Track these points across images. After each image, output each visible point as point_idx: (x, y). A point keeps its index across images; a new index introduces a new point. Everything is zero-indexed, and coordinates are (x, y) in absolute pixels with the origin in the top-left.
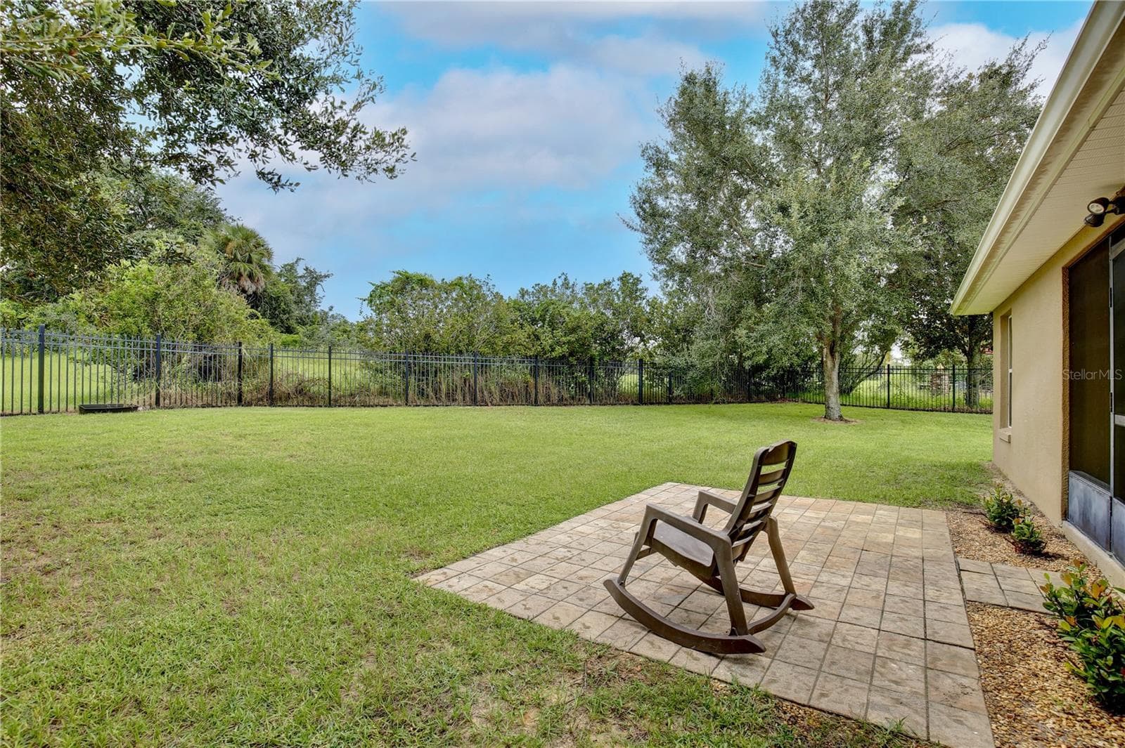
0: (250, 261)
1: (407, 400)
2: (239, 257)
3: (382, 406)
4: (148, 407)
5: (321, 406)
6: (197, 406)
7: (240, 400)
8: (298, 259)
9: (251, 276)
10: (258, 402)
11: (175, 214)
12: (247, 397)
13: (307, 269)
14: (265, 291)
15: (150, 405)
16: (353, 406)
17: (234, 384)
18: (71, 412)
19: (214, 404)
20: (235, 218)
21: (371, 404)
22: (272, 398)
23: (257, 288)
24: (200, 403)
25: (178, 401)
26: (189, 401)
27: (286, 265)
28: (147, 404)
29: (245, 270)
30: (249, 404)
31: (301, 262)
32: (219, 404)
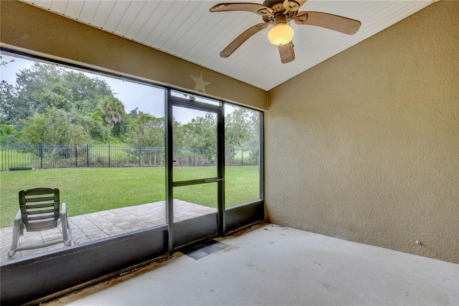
0: (115, 110)
1: (140, 165)
2: (111, 109)
3: (130, 167)
4: (38, 168)
5: (106, 167)
6: (58, 168)
7: (76, 165)
8: (137, 108)
9: (116, 116)
10: (83, 166)
11: (92, 93)
12: (78, 164)
13: (140, 112)
14: (121, 121)
15: (39, 167)
16: (118, 167)
17: (74, 159)
18: (7, 170)
19: (65, 167)
20: (116, 93)
21: (126, 166)
22: (89, 164)
23: (118, 120)
24: (59, 167)
25: (50, 166)
26: (54, 166)
27: (132, 111)
28: (37, 167)
29: (113, 113)
30: (79, 167)
31: (138, 110)
32: (67, 167)
